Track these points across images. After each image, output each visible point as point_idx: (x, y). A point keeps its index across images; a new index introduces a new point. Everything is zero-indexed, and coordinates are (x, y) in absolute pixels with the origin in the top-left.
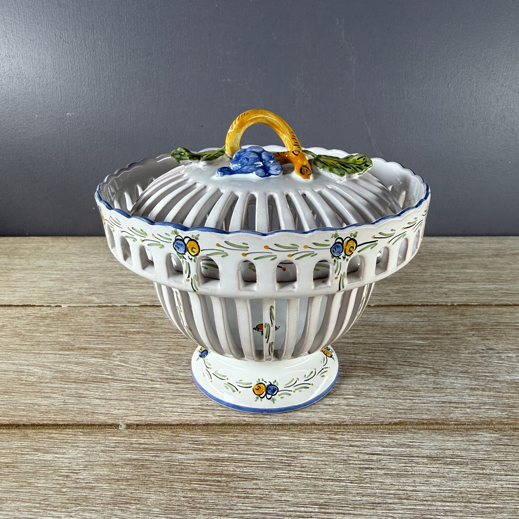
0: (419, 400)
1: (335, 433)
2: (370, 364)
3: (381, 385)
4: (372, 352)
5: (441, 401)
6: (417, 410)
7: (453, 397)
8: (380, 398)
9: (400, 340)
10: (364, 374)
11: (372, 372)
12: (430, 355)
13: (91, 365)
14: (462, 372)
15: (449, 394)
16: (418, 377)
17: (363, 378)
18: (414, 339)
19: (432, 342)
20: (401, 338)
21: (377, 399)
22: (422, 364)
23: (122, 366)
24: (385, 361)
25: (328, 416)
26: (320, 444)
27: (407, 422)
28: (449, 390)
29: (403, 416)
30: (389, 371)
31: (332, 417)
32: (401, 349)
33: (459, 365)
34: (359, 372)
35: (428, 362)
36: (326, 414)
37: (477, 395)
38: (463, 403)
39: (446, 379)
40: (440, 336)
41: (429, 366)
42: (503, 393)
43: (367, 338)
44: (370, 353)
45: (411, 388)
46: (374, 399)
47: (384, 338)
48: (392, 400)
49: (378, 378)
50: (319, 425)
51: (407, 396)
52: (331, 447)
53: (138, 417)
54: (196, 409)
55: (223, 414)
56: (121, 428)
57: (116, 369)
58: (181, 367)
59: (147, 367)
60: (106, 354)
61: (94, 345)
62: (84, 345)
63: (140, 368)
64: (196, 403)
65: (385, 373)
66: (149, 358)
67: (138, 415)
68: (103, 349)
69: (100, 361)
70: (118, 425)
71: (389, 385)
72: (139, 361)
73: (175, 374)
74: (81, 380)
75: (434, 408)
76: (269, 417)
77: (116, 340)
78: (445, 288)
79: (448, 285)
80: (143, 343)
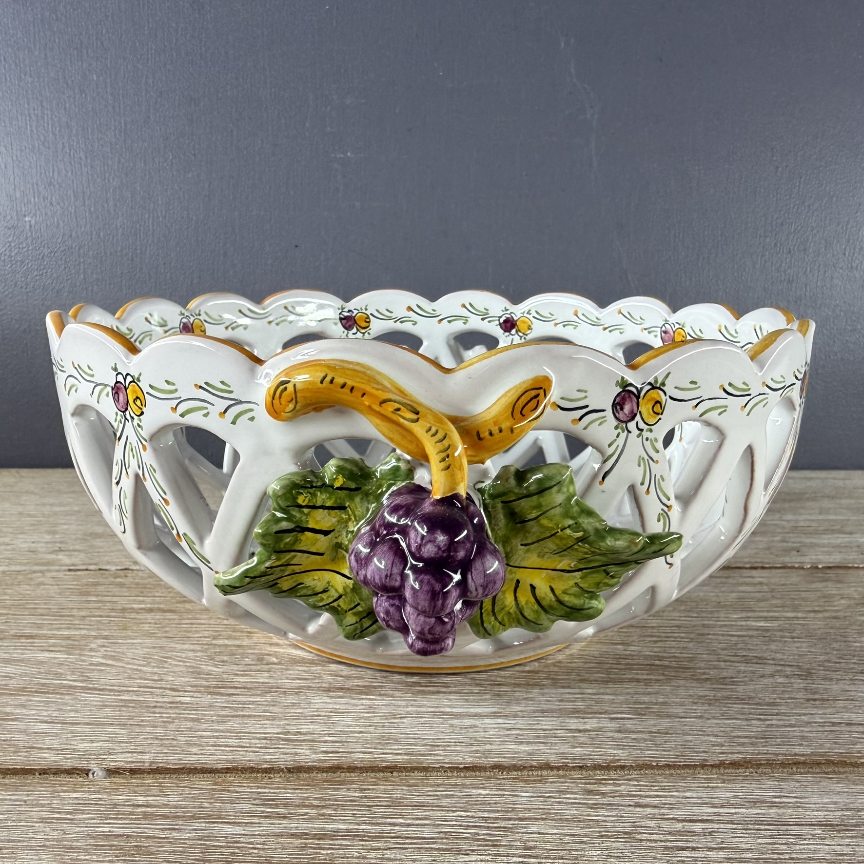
0: (780, 720)
1: (599, 782)
2: (660, 660)
3: (690, 695)
4: (661, 641)
5: (829, 722)
6: (777, 738)
7: (853, 716)
8: (691, 718)
10: (649, 677)
11: (666, 673)
13: (38, 665)
15: (843, 710)
17: (648, 683)
18: (747, 619)
19: (786, 624)
21: (683, 720)
23: (108, 665)
24: (690, 656)
25: (578, 750)
26: (565, 803)
27: (759, 760)
28: (841, 704)
30: (702, 671)
31: (587, 753)
34: (637, 674)
36: (574, 747)
39: (830, 685)
46: (678, 720)
48: (719, 721)
49: (682, 682)
50: (558, 768)
51: (750, 714)
52: (591, 808)
53: (135, 755)
54: (271, 740)
55: (334, 750)
56: (93, 776)
57: (93, 670)
58: (241, 668)
59: (164, 668)
60: (72, 646)
61: (50, 630)
62: (28, 631)
63: (149, 669)
64: (272, 729)
65: (694, 675)
66: (172, 651)
67: (135, 752)
68: (68, 638)
69: (58, 658)
70: (87, 772)
71: (707, 696)
72: (147, 658)
73: (227, 679)
74: (11, 690)
75: (815, 735)
76: (441, 753)
77: (99, 622)
78: (794, 543)
79: (798, 537)
80: (158, 627)
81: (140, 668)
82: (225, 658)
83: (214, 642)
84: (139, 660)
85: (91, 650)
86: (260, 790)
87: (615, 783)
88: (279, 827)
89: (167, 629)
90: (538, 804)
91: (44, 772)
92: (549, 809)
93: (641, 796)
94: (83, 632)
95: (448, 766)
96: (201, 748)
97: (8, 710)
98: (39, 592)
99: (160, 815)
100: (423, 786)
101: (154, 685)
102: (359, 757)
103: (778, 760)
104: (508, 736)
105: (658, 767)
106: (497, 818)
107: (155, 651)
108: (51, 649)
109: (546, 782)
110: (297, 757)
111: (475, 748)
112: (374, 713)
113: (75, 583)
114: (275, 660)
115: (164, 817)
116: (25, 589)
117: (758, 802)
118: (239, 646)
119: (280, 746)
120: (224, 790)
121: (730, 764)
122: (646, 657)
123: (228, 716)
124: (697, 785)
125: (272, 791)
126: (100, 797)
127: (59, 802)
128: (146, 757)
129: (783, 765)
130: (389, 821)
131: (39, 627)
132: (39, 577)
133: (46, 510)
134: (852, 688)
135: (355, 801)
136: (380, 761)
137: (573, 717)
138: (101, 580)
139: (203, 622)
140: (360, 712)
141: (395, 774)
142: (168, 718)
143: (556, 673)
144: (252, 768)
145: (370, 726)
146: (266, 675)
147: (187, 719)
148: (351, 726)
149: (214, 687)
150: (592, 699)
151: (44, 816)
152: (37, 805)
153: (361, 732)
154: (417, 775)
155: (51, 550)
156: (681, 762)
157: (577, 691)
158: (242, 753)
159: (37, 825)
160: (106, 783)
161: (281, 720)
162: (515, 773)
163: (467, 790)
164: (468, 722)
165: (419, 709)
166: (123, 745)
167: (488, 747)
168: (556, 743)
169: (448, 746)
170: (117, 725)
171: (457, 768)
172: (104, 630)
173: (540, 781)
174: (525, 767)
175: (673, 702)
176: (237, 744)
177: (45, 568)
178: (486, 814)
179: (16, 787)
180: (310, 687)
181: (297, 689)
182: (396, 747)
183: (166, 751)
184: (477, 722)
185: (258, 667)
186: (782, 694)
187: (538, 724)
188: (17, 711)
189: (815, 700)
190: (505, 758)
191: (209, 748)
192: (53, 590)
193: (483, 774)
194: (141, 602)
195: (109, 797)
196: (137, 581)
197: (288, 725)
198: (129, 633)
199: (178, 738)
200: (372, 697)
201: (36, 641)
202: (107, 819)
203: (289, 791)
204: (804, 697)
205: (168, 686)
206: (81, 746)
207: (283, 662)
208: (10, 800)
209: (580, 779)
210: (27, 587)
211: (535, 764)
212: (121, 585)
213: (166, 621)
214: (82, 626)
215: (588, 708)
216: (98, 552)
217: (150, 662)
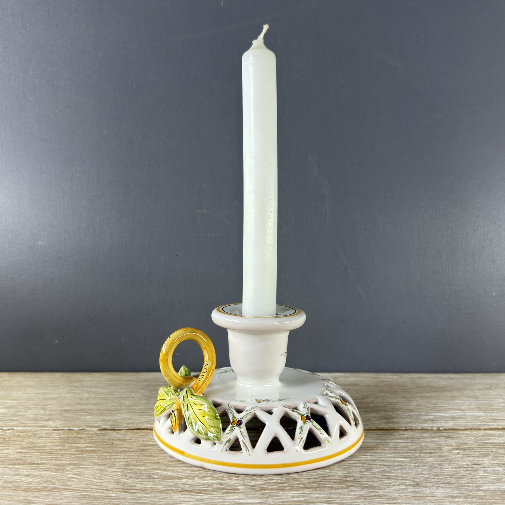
2: (345, 477)
3: (356, 495)
4: (349, 468)
9: (379, 458)
10: (338, 486)
11: (347, 484)
12: (411, 469)
14: (444, 483)
16: (395, 488)
17: (336, 488)
18: (395, 457)
19: (414, 459)
20: (380, 456)
22: (402, 477)
23: (75, 478)
24: (361, 475)
30: (365, 483)
32: (380, 465)
33: (441, 478)
34: (333, 484)
37: (458, 502)
40: (422, 454)
41: (408, 479)
42: (486, 499)
44: (346, 468)
45: (388, 497)
49: (353, 488)
57: (69, 480)
58: (140, 480)
59: (102, 479)
60: (58, 468)
61: (47, 461)
62: (36, 461)
63: (96, 480)
65: (361, 485)
66: (106, 472)
68: (56, 465)
69: (52, 474)
71: (364, 495)
72: (94, 475)
73: (133, 485)
77: (70, 457)
78: (431, 415)
79: (435, 412)
80: (99, 460)
81: (91, 480)
82: (132, 475)
83: (127, 467)
84: (90, 476)
85: (67, 471)
89: (104, 461)
94: (63, 462)
97: (30, 498)
98: (40, 441)
101: (98, 488)
107: (98, 471)
108: (48, 470)
112: (202, 502)
113: (58, 436)
114: (156, 477)
116: (33, 440)
118: (139, 470)
122: (339, 476)
131: (42, 459)
132: (40, 433)
139: (122, 457)
143: (293, 484)
146: (152, 484)
149: (127, 489)
150: (308, 496)
155: (45, 418)
157: (302, 492)
172: (73, 461)
175: (347, 498)
177: (42, 428)
180: (173, 490)
181: (166, 490)
185: (148, 480)
188: (34, 499)
192: (47, 440)
194: (91, 447)
196: (88, 435)
200: (202, 495)
201: (40, 466)
205: (105, 489)
207: (160, 477)
210: (34, 438)
212: (81, 438)
213: (103, 457)
214: (62, 459)
215: (306, 500)
216: (69, 420)
217: (95, 477)
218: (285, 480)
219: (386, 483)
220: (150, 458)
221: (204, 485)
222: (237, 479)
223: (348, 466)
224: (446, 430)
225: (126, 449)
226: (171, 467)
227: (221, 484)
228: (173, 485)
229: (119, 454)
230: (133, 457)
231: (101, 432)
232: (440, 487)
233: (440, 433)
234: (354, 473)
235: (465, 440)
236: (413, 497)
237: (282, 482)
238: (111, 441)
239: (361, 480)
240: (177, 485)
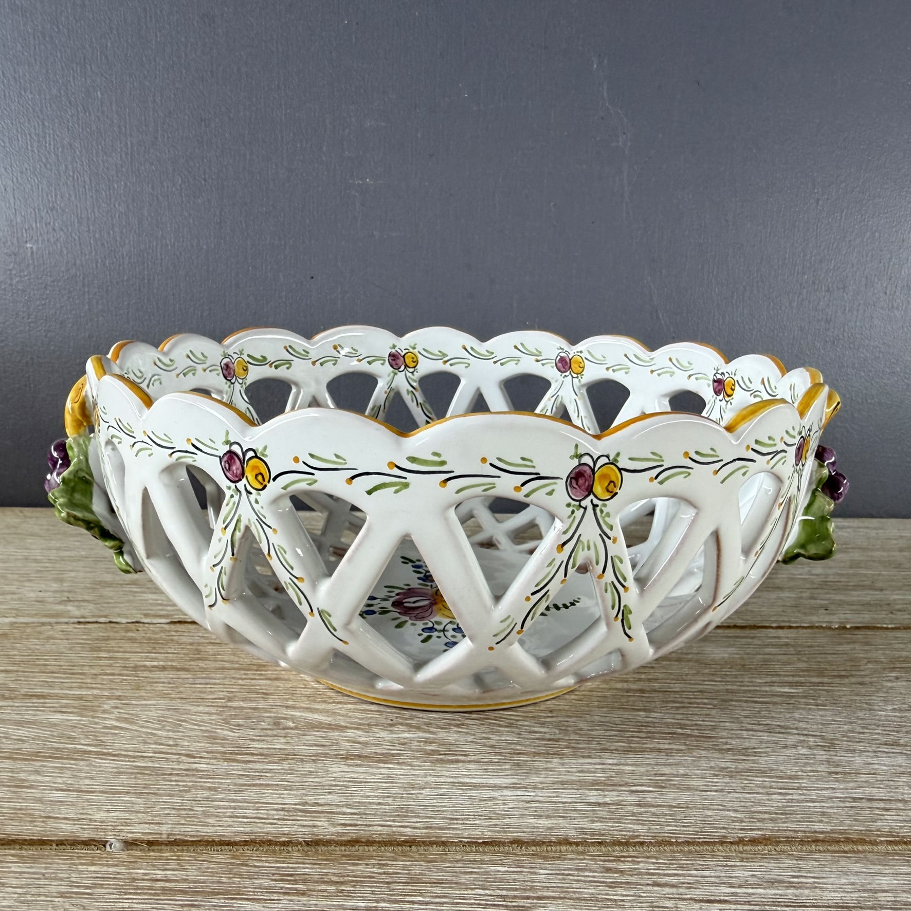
0: (800, 794)
1: (618, 859)
2: (681, 728)
3: (711, 767)
4: (684, 707)
5: (850, 798)
6: (797, 814)
7: (875, 791)
8: (711, 791)
9: (740, 686)
10: (670, 747)
11: (688, 742)
12: (810, 712)
13: (51, 727)
15: (865, 785)
16: (789, 752)
17: (669, 753)
18: (772, 684)
19: (812, 690)
20: (742, 682)
21: (704, 793)
23: (121, 728)
24: (712, 724)
25: (597, 825)
26: (584, 881)
27: (779, 838)
28: (863, 778)
29: (770, 825)
30: (724, 740)
31: (607, 828)
32: (746, 701)
34: (659, 743)
35: (809, 726)
36: (593, 822)
38: (900, 801)
39: (852, 757)
40: (826, 680)
41: (811, 733)
43: (668, 681)
44: (678, 708)
46: (699, 793)
47: (707, 683)
48: (740, 795)
49: (703, 753)
50: (577, 844)
51: (771, 787)
52: (612, 887)
53: (152, 826)
54: (289, 811)
55: (352, 822)
56: (111, 848)
57: (107, 733)
58: (257, 732)
59: (179, 732)
60: (86, 707)
61: (62, 689)
62: (39, 690)
63: (164, 733)
64: (290, 800)
65: (716, 745)
66: (186, 714)
67: (152, 823)
68: (80, 698)
69: (72, 720)
70: (104, 844)
71: (728, 768)
72: (161, 721)
73: (243, 744)
74: (25, 755)
75: (835, 811)
76: (460, 827)
77: (111, 681)
78: (822, 600)
79: (827, 593)
80: (172, 687)
81: (154, 732)
82: (241, 722)
83: (229, 704)
84: (152, 723)
85: (104, 712)
86: (278, 865)
87: (634, 861)
88: (297, 904)
89: (181, 689)
90: (556, 882)
91: (60, 843)
92: (568, 888)
93: (659, 874)
94: (96, 692)
95: (466, 840)
96: (218, 819)
97: (22, 776)
98: (48, 647)
99: (179, 891)
100: (442, 862)
101: (170, 751)
102: (378, 830)
103: (798, 838)
104: (526, 809)
105: (678, 844)
106: (515, 897)
107: (170, 713)
108: (64, 710)
109: (565, 859)
110: (315, 830)
111: (494, 822)
112: (392, 783)
113: (85, 637)
114: (291, 724)
115: (183, 892)
116: (33, 644)
117: (776, 882)
118: (254, 709)
119: (298, 818)
120: (242, 865)
121: (749, 841)
123: (245, 785)
124: (716, 863)
125: (290, 865)
126: (119, 871)
127: (78, 876)
128: (164, 829)
129: (802, 842)
130: (408, 898)
131: (51, 685)
132: (48, 631)
133: (53, 554)
134: (875, 761)
135: (373, 877)
136: (399, 835)
137: (592, 789)
138: (111, 634)
139: (218, 681)
140: (378, 782)
141: (414, 848)
142: (184, 786)
144: (270, 841)
145: (388, 797)
146: (282, 740)
147: (203, 788)
148: (369, 797)
149: (231, 754)
151: (63, 890)
152: (56, 879)
153: (379, 804)
154: (435, 849)
155: (59, 599)
156: (700, 838)
157: (598, 761)
158: (260, 825)
159: (56, 900)
160: (124, 855)
161: (298, 789)
162: (534, 848)
163: (485, 866)
164: (488, 794)
165: (438, 780)
166: (140, 815)
167: (507, 821)
168: (575, 818)
169: (467, 819)
170: (133, 793)
171: (476, 842)
172: (117, 689)
173: (559, 857)
174: (543, 843)
175: (695, 774)
176: (254, 815)
177: (53, 620)
178: (504, 893)
179: (34, 859)
180: (328, 754)
181: (315, 756)
182: (415, 820)
183: (183, 822)
184: (495, 794)
185: (275, 733)
186: (804, 766)
187: (557, 796)
188: (32, 778)
189: (837, 773)
190: (524, 832)
191: (226, 819)
192: (63, 645)
193: (501, 849)
194: (154, 659)
195: (128, 871)
196: (148, 635)
197: (306, 795)
198: (143, 693)
199: (195, 808)
200: (390, 766)
202: (126, 894)
203: (307, 866)
204: (826, 770)
205: (184, 752)
206: (98, 816)
207: (300, 726)
208: (28, 873)
209: (599, 856)
211: (553, 839)
212: (132, 640)
213: (180, 681)
214: (94, 686)
215: (609, 780)
216: (108, 603)
217: (164, 726)
218: (560, 733)
219: (768, 742)
220: (277, 683)
221: (392, 743)
222: (460, 730)
223: (682, 702)
224: (858, 628)
225: (227, 665)
226: (319, 702)
227: (428, 742)
228: (328, 744)
229: (213, 675)
230: (240, 682)
231: (173, 627)
232: (880, 751)
233: (849, 636)
234: (696, 718)
235: (902, 650)
236: (830, 773)
237: (552, 737)
238: (194, 647)
239: (713, 734)
240: (337, 744)
